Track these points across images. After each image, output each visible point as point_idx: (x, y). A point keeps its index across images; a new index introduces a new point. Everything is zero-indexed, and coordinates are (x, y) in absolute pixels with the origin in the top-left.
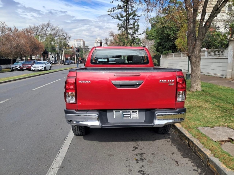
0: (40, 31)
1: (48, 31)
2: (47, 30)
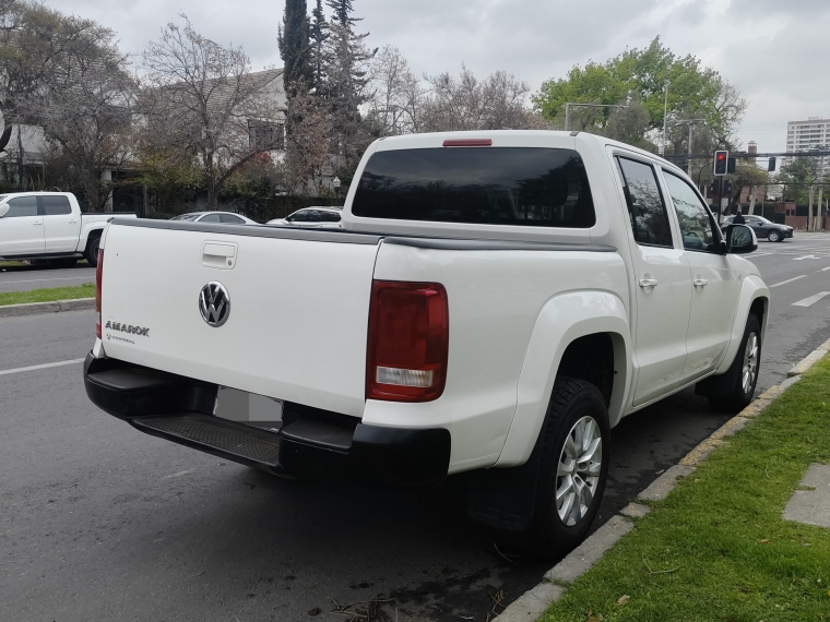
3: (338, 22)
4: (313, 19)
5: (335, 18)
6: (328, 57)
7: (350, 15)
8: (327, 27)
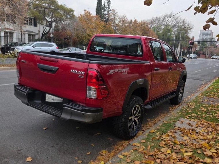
0: (161, 21)
1: (169, 22)
2: (169, 20)
3: (108, 7)
4: (103, 6)
6: (106, 15)
7: (110, 5)
8: (106, 8)
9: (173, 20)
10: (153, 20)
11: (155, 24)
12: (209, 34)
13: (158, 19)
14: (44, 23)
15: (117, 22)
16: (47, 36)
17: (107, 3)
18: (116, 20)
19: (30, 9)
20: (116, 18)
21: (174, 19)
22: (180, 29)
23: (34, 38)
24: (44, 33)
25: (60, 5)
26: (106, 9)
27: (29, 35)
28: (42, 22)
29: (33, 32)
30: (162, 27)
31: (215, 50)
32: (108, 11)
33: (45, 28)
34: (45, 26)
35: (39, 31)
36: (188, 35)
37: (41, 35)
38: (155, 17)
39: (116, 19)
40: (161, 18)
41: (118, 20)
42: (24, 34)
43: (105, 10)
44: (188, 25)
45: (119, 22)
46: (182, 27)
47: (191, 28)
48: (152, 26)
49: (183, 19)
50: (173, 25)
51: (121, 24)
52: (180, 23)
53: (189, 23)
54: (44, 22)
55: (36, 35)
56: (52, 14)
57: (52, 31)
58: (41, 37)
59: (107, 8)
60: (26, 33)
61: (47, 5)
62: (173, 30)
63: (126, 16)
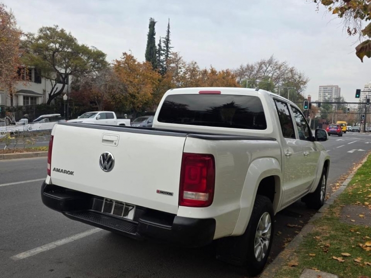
0: (255, 72)
1: (268, 72)
2: (268, 70)
3: (165, 48)
4: (158, 47)
5: (164, 47)
6: (163, 62)
7: (170, 46)
8: (162, 50)
9: (274, 69)
10: (242, 70)
11: (246, 77)
12: (334, 91)
13: (250, 69)
14: (52, 76)
15: (182, 73)
16: (58, 98)
17: (164, 42)
18: (180, 70)
19: (28, 52)
20: (179, 66)
21: (277, 68)
22: (287, 83)
23: (36, 103)
24: (52, 94)
25: (80, 45)
26: (162, 52)
27: (25, 98)
28: (48, 75)
29: (33, 92)
30: (258, 80)
31: (346, 116)
32: (167, 56)
33: (55, 85)
34: (54, 81)
35: (44, 91)
36: (300, 93)
37: (47, 97)
38: (245, 65)
39: (180, 68)
40: (256, 67)
41: (183, 70)
42: (17, 96)
43: (160, 55)
44: (300, 77)
45: (185, 73)
46: (290, 80)
47: (305, 83)
48: (240, 79)
49: (290, 66)
50: (275, 77)
51: (187, 76)
52: (287, 73)
53: (300, 74)
54: (54, 75)
55: (38, 97)
56: (67, 61)
57: (67, 90)
58: (47, 100)
59: (164, 50)
60: (20, 93)
61: (57, 46)
62: (276, 86)
63: (196, 63)
